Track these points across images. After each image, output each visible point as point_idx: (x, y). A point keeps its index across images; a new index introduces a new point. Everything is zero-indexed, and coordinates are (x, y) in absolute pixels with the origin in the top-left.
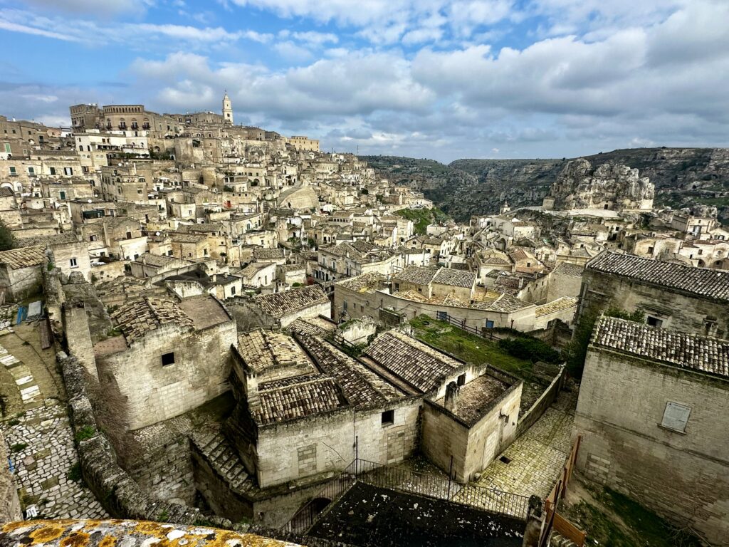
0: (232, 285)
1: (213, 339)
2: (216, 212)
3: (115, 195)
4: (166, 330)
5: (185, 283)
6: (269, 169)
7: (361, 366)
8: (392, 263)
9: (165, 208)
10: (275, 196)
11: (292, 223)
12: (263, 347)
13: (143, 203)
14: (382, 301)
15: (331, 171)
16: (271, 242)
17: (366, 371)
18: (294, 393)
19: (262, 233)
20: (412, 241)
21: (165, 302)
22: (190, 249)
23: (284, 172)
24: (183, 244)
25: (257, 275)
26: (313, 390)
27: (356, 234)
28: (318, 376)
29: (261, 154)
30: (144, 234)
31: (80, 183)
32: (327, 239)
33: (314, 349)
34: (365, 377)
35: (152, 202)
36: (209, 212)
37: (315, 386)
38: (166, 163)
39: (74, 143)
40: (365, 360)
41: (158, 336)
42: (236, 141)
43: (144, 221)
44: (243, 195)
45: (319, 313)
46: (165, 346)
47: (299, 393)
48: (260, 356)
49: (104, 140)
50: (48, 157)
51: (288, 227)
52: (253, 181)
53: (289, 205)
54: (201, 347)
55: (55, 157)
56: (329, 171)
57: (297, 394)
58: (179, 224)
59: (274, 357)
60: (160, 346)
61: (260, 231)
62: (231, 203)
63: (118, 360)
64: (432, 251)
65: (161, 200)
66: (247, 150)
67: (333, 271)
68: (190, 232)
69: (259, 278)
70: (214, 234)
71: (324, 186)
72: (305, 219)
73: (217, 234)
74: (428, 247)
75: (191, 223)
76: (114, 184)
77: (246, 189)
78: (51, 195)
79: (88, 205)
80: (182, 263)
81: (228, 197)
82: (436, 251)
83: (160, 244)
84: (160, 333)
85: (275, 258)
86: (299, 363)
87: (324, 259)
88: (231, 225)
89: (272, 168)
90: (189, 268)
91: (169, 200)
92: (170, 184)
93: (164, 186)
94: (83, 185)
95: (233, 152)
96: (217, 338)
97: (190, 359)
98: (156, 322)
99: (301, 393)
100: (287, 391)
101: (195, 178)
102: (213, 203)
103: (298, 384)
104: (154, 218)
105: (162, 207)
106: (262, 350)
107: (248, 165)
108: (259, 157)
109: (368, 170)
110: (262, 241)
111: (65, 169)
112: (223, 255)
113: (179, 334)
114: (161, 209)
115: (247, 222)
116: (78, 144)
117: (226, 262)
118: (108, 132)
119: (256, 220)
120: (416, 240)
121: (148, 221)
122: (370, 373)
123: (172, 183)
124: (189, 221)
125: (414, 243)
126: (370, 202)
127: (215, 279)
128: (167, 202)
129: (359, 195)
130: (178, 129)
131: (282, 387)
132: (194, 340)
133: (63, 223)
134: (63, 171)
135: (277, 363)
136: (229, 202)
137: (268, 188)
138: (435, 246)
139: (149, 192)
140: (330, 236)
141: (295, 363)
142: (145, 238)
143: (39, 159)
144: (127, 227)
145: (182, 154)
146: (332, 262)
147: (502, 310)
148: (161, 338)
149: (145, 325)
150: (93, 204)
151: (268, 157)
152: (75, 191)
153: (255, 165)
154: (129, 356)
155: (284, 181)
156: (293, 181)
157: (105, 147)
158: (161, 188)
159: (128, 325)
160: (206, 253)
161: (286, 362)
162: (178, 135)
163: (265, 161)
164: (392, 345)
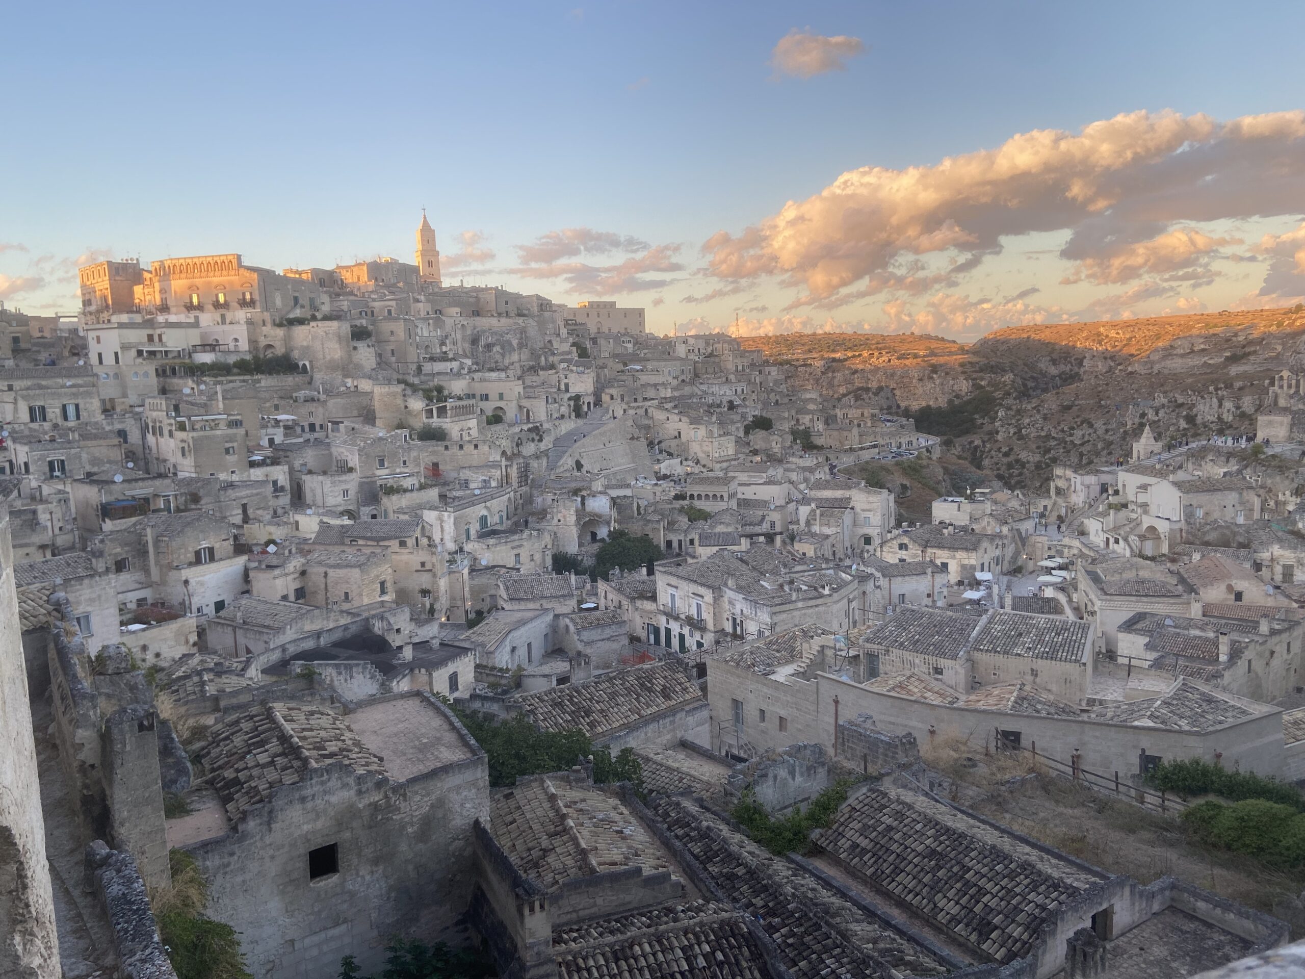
0: (451, 668)
1: (432, 806)
2: (405, 491)
3: (172, 460)
4: (323, 783)
5: (337, 666)
6: (528, 383)
7: (810, 882)
8: (850, 601)
9: (288, 487)
10: (543, 446)
11: (588, 509)
12: (552, 828)
13: (235, 478)
14: (836, 702)
15: (676, 378)
16: (538, 557)
17: (826, 896)
18: (644, 956)
19: (516, 537)
20: (895, 543)
21: (312, 713)
22: (347, 582)
23: (563, 387)
24: (331, 572)
25: (507, 642)
26: (691, 946)
27: (749, 530)
28: (699, 910)
29: (507, 348)
30: (240, 548)
31: (96, 437)
32: (675, 544)
33: (680, 832)
34: (827, 913)
35: (257, 474)
36: (391, 491)
37: (696, 935)
38: (290, 380)
39: (85, 347)
40: (820, 864)
41: (303, 800)
42: (449, 322)
43: (238, 520)
44: (469, 448)
45: (679, 735)
46: (319, 824)
47: (654, 954)
48: (545, 852)
49: (150, 338)
50: (29, 383)
51: (578, 519)
52: (490, 413)
53: (579, 466)
54: (403, 827)
55: (44, 383)
56: (670, 380)
57: (651, 959)
58: (321, 522)
59: (583, 853)
60: (306, 828)
61: (512, 531)
62: (441, 467)
63: (208, 863)
64: (953, 567)
65: (278, 468)
66: (474, 341)
67: (696, 624)
68: (347, 541)
69: (513, 649)
70: (403, 544)
71: (659, 415)
72: (618, 497)
73: (411, 542)
74: (941, 556)
75: (346, 521)
76: (171, 435)
77: (474, 433)
78: (31, 469)
79: (113, 487)
80: (328, 618)
81: (434, 453)
82: (963, 567)
83: (277, 572)
84: (308, 792)
85: (552, 597)
86: (647, 871)
87: (673, 596)
88: (441, 521)
89: (535, 378)
90: (346, 628)
91: (297, 464)
92: (299, 430)
93: (286, 435)
94: (102, 442)
95: (444, 349)
96: (440, 803)
97: (376, 862)
98: (296, 764)
99: (660, 955)
100: (623, 949)
101: (355, 413)
102: (398, 470)
103: (652, 930)
104: (260, 512)
105: (279, 484)
106: (551, 836)
107: (477, 376)
108: (503, 355)
109: (767, 369)
110: (517, 556)
111: (64, 407)
112: (425, 592)
113: (353, 792)
114: (278, 489)
115: (480, 510)
116: (94, 349)
117: (432, 611)
118: (161, 319)
119: (499, 504)
120: (906, 540)
121: (246, 520)
122: (836, 901)
123: (303, 427)
124: (342, 514)
125: (902, 547)
126: (776, 449)
127: (408, 654)
128: (292, 471)
129: (747, 432)
130: (318, 302)
131: (610, 939)
132: (390, 808)
133: (57, 531)
134: (58, 411)
135: (593, 871)
136: (436, 465)
137: (525, 427)
138: (960, 554)
139: (250, 451)
140: (682, 537)
141: (639, 871)
142: (242, 560)
143: (10, 388)
144: (201, 536)
145: (328, 357)
146: (694, 602)
147: (1184, 724)
148: (309, 805)
149: (272, 775)
150: (126, 485)
151: (525, 354)
152: (84, 456)
153: (494, 375)
154: (232, 854)
155: (564, 410)
156: (585, 408)
157: (152, 353)
158: (278, 440)
159: (229, 774)
160: (383, 592)
161: (613, 869)
162: (319, 315)
163: (517, 365)
164: (889, 821)
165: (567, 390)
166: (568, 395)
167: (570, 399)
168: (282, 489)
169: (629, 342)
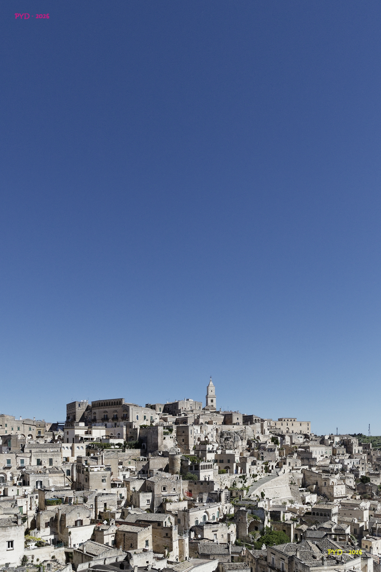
2: (173, 502)
9: (126, 498)
13: (105, 492)
15: (322, 456)
22: (132, 539)
23: (261, 458)
24: (126, 534)
29: (236, 439)
31: (56, 473)
35: (114, 490)
36: (167, 501)
42: (210, 427)
44: (206, 484)
49: (87, 432)
51: (248, 520)
53: (263, 495)
62: (192, 492)
65: (124, 489)
66: (222, 436)
68: (138, 521)
70: (159, 525)
73: (163, 524)
76: (83, 473)
77: (212, 477)
81: (190, 486)
83: (105, 532)
85: (219, 554)
87: (273, 559)
88: (185, 516)
89: (248, 453)
91: (131, 488)
93: (130, 475)
94: (58, 475)
95: (207, 439)
101: (161, 466)
102: (171, 493)
104: (111, 507)
105: (122, 495)
108: (234, 443)
112: (166, 547)
115: (203, 513)
116: (66, 437)
119: (213, 511)
128: (129, 490)
129: (355, 484)
130: (154, 418)
134: (47, 462)
137: (238, 476)
142: (93, 526)
144: (78, 514)
145: (153, 442)
152: (51, 481)
156: (270, 468)
157: (86, 439)
160: (147, 544)
163: (240, 447)
165: (263, 459)
166: (263, 462)
167: (263, 464)
168: (123, 498)
169: (301, 437)
